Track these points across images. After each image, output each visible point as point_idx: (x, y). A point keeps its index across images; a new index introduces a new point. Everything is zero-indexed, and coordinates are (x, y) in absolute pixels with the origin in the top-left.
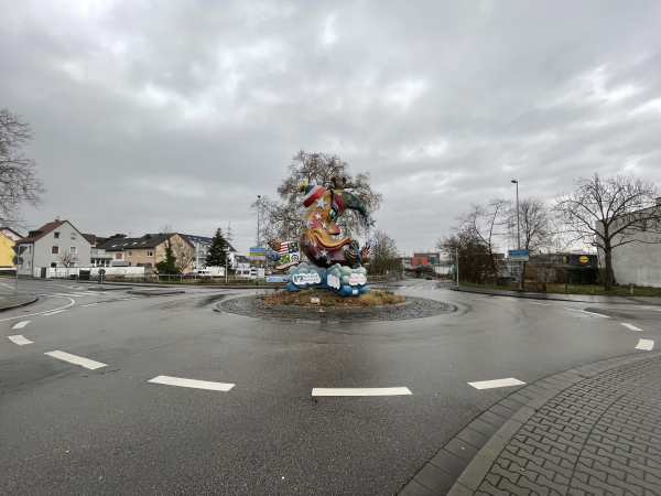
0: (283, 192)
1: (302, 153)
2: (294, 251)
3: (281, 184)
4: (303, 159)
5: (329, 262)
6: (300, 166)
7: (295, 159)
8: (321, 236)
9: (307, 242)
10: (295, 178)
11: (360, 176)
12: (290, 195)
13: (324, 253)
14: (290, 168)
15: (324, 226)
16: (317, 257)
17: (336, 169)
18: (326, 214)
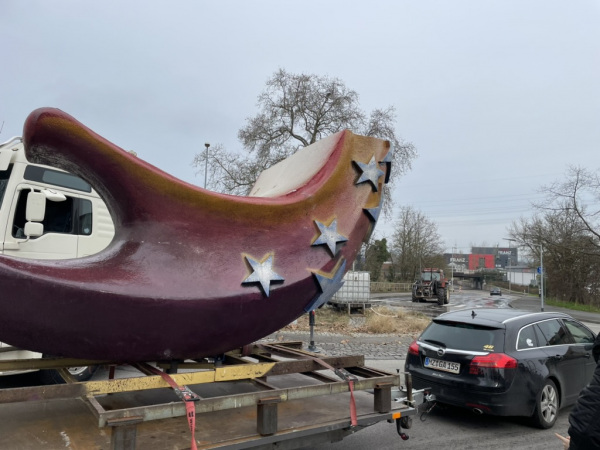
0: (249, 137)
1: (282, 74)
3: (245, 124)
4: (283, 84)
6: (278, 95)
7: (270, 83)
10: (268, 115)
11: (379, 114)
12: (259, 143)
14: (261, 98)
17: (338, 103)
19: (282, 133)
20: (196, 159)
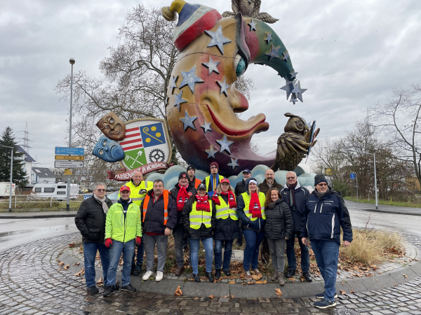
2: (154, 143)
4: (141, 20)
5: (234, 164)
7: (129, 18)
8: (218, 110)
9: (188, 121)
10: (128, 49)
13: (225, 145)
14: (122, 31)
15: (224, 87)
16: (211, 152)
18: (226, 63)
19: (140, 66)
20: (59, 85)
